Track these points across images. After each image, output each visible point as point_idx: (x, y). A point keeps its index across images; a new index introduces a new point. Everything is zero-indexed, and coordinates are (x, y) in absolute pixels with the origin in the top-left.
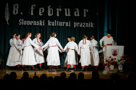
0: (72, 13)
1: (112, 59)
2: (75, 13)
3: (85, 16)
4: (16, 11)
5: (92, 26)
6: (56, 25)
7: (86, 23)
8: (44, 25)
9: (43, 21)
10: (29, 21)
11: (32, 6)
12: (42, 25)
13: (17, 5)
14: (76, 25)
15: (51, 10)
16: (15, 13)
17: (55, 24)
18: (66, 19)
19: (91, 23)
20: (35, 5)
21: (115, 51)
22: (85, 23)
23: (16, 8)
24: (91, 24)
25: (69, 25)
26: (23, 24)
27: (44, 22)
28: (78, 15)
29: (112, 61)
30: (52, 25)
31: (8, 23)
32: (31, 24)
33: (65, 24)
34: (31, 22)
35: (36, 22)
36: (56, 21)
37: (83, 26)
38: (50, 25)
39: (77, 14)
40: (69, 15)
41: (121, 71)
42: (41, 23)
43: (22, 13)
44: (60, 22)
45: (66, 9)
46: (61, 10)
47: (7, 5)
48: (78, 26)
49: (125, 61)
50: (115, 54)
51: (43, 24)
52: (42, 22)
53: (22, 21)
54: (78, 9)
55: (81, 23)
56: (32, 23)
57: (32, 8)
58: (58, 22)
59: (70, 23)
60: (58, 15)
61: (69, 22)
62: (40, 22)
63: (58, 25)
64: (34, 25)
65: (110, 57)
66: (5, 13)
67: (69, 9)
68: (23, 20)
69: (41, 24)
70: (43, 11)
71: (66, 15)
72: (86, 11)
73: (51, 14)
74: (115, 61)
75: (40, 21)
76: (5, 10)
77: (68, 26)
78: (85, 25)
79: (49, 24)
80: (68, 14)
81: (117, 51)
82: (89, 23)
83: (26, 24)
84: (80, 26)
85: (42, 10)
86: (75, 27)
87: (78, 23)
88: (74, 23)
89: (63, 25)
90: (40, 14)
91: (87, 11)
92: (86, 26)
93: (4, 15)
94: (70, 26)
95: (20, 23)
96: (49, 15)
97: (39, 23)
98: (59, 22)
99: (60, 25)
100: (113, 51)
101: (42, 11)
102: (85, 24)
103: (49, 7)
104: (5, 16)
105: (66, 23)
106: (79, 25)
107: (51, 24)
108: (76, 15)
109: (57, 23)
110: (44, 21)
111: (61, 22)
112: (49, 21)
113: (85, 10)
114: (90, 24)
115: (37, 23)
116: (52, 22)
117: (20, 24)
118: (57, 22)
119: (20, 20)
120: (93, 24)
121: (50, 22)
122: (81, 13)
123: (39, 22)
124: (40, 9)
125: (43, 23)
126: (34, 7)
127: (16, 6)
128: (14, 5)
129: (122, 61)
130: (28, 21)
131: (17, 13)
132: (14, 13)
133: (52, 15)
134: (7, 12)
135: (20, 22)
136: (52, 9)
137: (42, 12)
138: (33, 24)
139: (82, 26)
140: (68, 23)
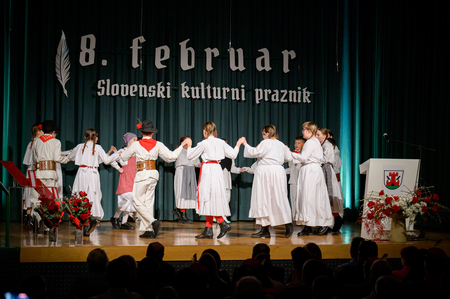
0: (250, 62)
1: (388, 200)
2: (258, 61)
3: (286, 70)
4: (87, 55)
5: (306, 99)
6: (203, 97)
7: (291, 92)
8: (169, 96)
9: (166, 86)
10: (127, 86)
11: (135, 41)
12: (163, 97)
13: (92, 38)
14: (261, 98)
15: (189, 52)
16: (87, 60)
17: (200, 94)
18: (233, 80)
19: (304, 90)
20: (142, 39)
21: (393, 175)
22: (286, 92)
23: (88, 47)
24: (304, 93)
25: (240, 96)
26: (108, 94)
27: (168, 88)
28: (268, 68)
29: (389, 206)
30: (194, 97)
31: (65, 92)
32: (132, 95)
33: (229, 94)
34: (131, 87)
35: (145, 87)
36: (202, 84)
37: (282, 100)
38: (188, 96)
39: (263, 65)
40: (241, 68)
41: (411, 234)
42: (160, 91)
43: (104, 63)
44: (214, 89)
45: (232, 51)
46: (216, 52)
47: (63, 37)
48: (266, 99)
49: (425, 204)
50: (393, 182)
51: (165, 93)
52: (163, 88)
53: (105, 86)
54: (265, 51)
55: (277, 91)
56: (136, 90)
57: (135, 48)
58: (209, 88)
59: (243, 90)
60: (209, 67)
61: (240, 89)
62: (157, 86)
63: (209, 97)
64: (141, 95)
65: (382, 193)
66: (58, 61)
67: (240, 51)
68: (108, 81)
69: (160, 94)
70: (167, 56)
71: (233, 68)
72: (290, 56)
73: (190, 64)
74: (397, 204)
75: (159, 84)
76: (56, 53)
77: (238, 98)
78: (287, 97)
79: (184, 94)
80: (237, 65)
81: (400, 174)
82: (297, 91)
83: (117, 93)
84: (273, 100)
85: (163, 52)
86: (257, 102)
87: (266, 91)
88: (257, 90)
89: (225, 97)
90: (159, 65)
91: (293, 56)
92: (291, 100)
93: (55, 66)
94: (243, 99)
95: (100, 90)
96: (185, 66)
97: (154, 92)
98: (212, 87)
99: (215, 97)
100: (387, 174)
101: (162, 56)
102: (288, 94)
103: (183, 44)
104: (57, 70)
105: (233, 90)
106: (270, 96)
107: (190, 93)
108: (259, 68)
109: (206, 91)
110: (169, 84)
111: (219, 89)
112: (183, 85)
113: (285, 53)
114: (300, 93)
115: (148, 92)
116: (193, 88)
117: (99, 93)
118: (206, 86)
119: (99, 82)
120: (309, 93)
121: (187, 88)
122: (276, 60)
123: (154, 87)
124: (158, 51)
125: (166, 90)
126: (139, 44)
127: (88, 40)
128: (84, 39)
129: (417, 204)
130: (122, 86)
131: (92, 61)
132: (83, 62)
133: (193, 66)
134: (63, 59)
135: (99, 87)
136: (191, 49)
137: (163, 59)
138: (137, 93)
139: (277, 100)
140: (237, 90)
